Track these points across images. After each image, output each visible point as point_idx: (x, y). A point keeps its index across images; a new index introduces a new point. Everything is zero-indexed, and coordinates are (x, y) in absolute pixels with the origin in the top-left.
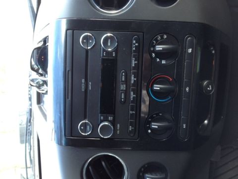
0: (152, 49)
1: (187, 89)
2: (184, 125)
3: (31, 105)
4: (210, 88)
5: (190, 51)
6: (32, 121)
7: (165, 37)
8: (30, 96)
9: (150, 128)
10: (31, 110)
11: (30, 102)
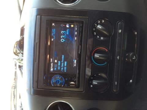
0: (94, 29)
1: (118, 58)
2: (116, 83)
3: (16, 69)
4: (134, 58)
5: (120, 31)
6: (16, 79)
7: (103, 21)
8: (15, 63)
9: (92, 84)
10: (16, 72)
11: (15, 67)
